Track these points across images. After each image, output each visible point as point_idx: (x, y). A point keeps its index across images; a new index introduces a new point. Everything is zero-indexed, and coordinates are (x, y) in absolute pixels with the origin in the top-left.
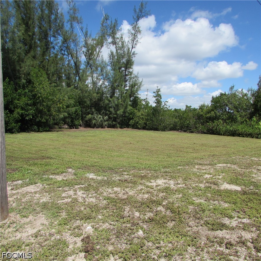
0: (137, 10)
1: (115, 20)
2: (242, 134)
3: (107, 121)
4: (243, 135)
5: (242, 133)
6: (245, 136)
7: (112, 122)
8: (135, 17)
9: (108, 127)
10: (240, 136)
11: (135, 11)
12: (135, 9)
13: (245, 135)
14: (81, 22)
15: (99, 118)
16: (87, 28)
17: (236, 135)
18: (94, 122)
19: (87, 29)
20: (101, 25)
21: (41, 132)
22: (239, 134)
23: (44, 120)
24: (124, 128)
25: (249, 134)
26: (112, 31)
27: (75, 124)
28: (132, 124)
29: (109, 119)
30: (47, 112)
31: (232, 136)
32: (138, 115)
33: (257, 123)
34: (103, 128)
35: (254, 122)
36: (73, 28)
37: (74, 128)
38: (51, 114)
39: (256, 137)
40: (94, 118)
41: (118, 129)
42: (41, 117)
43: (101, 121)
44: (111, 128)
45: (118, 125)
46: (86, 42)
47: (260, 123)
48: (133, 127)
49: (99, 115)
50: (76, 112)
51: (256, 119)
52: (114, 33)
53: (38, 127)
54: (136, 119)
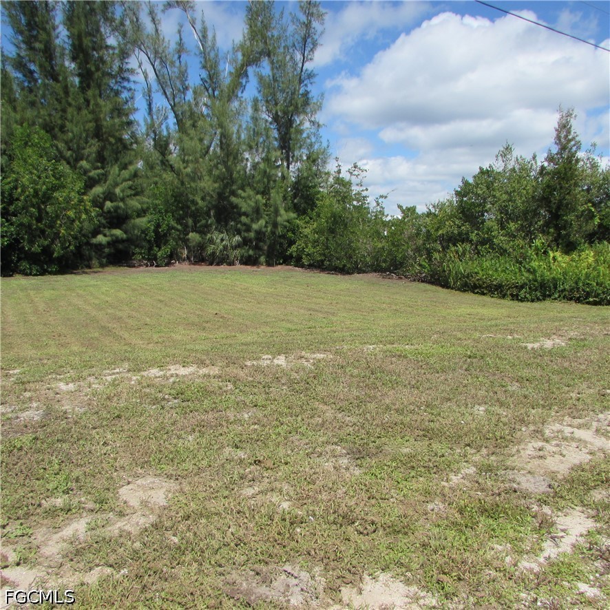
2: (480, 287)
3: (238, 246)
4: (483, 288)
5: (481, 283)
6: (485, 292)
7: (248, 251)
9: (242, 263)
10: (476, 291)
13: (486, 288)
14: (190, 8)
15: (220, 240)
17: (468, 287)
18: (210, 249)
19: (203, 22)
21: (36, 275)
22: (475, 284)
23: (36, 248)
24: (277, 264)
25: (496, 286)
26: (262, 22)
27: (156, 255)
28: (294, 254)
29: (246, 242)
30: (48, 231)
31: (462, 291)
32: (306, 234)
33: (545, 253)
34: (231, 264)
35: (537, 249)
36: (157, 22)
37: (152, 265)
38: (55, 233)
39: (512, 295)
40: (211, 241)
41: (262, 267)
42: (31, 242)
43: (225, 248)
44: (248, 265)
45: (262, 259)
46: (204, 54)
47: (551, 254)
48: (298, 263)
49: (222, 233)
50: (158, 226)
51: (543, 243)
52: (266, 27)
53: (30, 265)
54: (300, 244)
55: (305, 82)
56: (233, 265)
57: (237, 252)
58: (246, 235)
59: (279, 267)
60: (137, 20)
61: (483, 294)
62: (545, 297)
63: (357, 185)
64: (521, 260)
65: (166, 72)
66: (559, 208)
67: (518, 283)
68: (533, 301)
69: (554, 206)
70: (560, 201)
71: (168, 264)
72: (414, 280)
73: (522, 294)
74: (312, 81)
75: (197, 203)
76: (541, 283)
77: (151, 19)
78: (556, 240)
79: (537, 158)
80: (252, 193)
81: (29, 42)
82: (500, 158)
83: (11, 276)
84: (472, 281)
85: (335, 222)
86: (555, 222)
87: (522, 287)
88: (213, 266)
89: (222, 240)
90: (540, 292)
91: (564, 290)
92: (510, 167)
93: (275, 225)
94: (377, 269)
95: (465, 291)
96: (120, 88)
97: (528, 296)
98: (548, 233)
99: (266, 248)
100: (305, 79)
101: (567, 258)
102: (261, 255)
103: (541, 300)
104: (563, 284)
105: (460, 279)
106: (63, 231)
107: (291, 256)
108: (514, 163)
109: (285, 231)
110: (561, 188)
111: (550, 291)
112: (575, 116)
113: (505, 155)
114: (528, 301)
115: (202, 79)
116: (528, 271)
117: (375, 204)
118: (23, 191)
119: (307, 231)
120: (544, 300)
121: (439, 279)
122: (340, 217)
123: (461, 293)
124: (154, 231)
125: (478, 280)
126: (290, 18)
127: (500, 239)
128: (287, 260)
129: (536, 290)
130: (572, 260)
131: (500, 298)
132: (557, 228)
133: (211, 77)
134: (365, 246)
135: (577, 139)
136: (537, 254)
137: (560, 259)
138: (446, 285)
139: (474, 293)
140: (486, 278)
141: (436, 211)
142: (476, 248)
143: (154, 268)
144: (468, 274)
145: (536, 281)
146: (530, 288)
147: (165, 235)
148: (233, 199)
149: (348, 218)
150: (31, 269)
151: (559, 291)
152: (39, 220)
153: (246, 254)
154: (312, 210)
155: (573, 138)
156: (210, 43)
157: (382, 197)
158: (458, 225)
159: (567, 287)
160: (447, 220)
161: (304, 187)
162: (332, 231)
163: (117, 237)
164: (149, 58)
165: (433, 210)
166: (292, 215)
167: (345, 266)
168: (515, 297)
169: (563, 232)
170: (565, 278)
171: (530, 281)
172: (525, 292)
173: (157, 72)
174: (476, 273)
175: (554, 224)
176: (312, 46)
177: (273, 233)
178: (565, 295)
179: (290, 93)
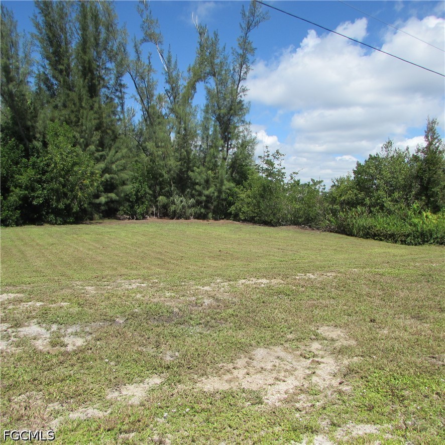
0: (247, 14)
1: (215, 33)
2: (379, 235)
3: (193, 206)
4: (381, 236)
5: (379, 232)
6: (382, 239)
7: (200, 209)
8: (244, 26)
9: (195, 218)
10: (376, 238)
11: (244, 14)
12: (243, 10)
13: (383, 236)
14: (160, 42)
15: (179, 201)
16: (170, 50)
17: (370, 235)
18: (173, 208)
19: (169, 52)
20: (199, 44)
21: (60, 224)
22: (375, 233)
23: (61, 206)
24: (220, 219)
25: (390, 234)
26: (210, 53)
27: (136, 212)
28: (233, 212)
29: (199, 203)
30: (69, 193)
31: (364, 238)
32: (242, 198)
33: (420, 213)
34: (187, 218)
35: (414, 210)
36: (139, 52)
37: (133, 219)
38: (74, 196)
39: (402, 241)
40: (173, 203)
41: (210, 221)
42: (58, 201)
43: (183, 207)
44: (200, 219)
45: (210, 215)
46: (169, 74)
47: (425, 214)
48: (236, 218)
49: (181, 197)
50: (138, 191)
51: (418, 207)
52: (212, 56)
53: (56, 217)
54: (238, 204)
55: (240, 94)
56: (189, 219)
57: (192, 210)
58: (199, 198)
59: (222, 221)
60: (125, 51)
61: (381, 240)
62: (424, 242)
63: (278, 165)
64: (405, 218)
65: (144, 86)
66: (428, 183)
67: (405, 233)
68: (416, 245)
69: (425, 182)
70: (429, 179)
71: (144, 218)
72: (325, 231)
73: (408, 240)
74: (245, 93)
75: (163, 176)
76: (421, 233)
77: (135, 50)
78: (427, 204)
79: (409, 150)
80: (204, 169)
81: (54, 65)
82: (384, 149)
83: (42, 225)
84: (372, 231)
85: (264, 190)
86: (425, 193)
87: (408, 235)
88: (174, 220)
89: (182, 202)
90: (421, 239)
91: (437, 238)
92: (391, 155)
93: (220, 192)
94: (295, 223)
95: (367, 238)
96: (114, 97)
97: (412, 241)
98: (421, 199)
99: (212, 207)
100: (240, 92)
101: (435, 217)
102: (209, 213)
103: (421, 244)
104: (436, 233)
105: (362, 230)
106: (80, 194)
107: (230, 214)
108: (393, 153)
109: (227, 195)
110: (430, 170)
111: (427, 238)
112: (438, 123)
113: (387, 147)
114: (413, 245)
115: (166, 90)
116: (411, 225)
117: (290, 178)
118: (55, 167)
119: (243, 196)
120: (424, 244)
121: (344, 230)
122: (268, 186)
123: (364, 240)
124: (135, 195)
125: (377, 231)
126: (231, 51)
127: (388, 204)
128: (227, 216)
129: (418, 238)
130: (439, 218)
131: (393, 243)
132: (428, 197)
133: (173, 89)
134: (287, 207)
135: (439, 138)
136: (414, 214)
137: (430, 217)
138: (351, 234)
139: (374, 239)
140: (383, 230)
141: (338, 184)
142: (370, 209)
143: (134, 221)
144: (369, 227)
145: (417, 231)
146: (414, 236)
147: (142, 197)
148: (190, 173)
149: (273, 187)
150: (56, 220)
151: (434, 239)
152: (64, 186)
153: (198, 212)
154: (245, 181)
155: (437, 138)
156: (173, 66)
157: (294, 173)
158: (355, 193)
159: (439, 236)
160: (349, 190)
161: (239, 165)
162: (262, 196)
163: (111, 199)
164: (132, 76)
165: (336, 183)
166: (233, 185)
167: (271, 220)
168: (403, 242)
169: (432, 199)
170: (437, 230)
171: (413, 232)
172: (411, 239)
173: (137, 86)
174: (375, 226)
175: (425, 194)
176: (245, 70)
177: (218, 197)
178: (438, 241)
179: (230, 101)
